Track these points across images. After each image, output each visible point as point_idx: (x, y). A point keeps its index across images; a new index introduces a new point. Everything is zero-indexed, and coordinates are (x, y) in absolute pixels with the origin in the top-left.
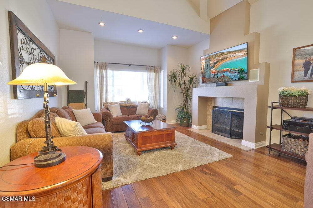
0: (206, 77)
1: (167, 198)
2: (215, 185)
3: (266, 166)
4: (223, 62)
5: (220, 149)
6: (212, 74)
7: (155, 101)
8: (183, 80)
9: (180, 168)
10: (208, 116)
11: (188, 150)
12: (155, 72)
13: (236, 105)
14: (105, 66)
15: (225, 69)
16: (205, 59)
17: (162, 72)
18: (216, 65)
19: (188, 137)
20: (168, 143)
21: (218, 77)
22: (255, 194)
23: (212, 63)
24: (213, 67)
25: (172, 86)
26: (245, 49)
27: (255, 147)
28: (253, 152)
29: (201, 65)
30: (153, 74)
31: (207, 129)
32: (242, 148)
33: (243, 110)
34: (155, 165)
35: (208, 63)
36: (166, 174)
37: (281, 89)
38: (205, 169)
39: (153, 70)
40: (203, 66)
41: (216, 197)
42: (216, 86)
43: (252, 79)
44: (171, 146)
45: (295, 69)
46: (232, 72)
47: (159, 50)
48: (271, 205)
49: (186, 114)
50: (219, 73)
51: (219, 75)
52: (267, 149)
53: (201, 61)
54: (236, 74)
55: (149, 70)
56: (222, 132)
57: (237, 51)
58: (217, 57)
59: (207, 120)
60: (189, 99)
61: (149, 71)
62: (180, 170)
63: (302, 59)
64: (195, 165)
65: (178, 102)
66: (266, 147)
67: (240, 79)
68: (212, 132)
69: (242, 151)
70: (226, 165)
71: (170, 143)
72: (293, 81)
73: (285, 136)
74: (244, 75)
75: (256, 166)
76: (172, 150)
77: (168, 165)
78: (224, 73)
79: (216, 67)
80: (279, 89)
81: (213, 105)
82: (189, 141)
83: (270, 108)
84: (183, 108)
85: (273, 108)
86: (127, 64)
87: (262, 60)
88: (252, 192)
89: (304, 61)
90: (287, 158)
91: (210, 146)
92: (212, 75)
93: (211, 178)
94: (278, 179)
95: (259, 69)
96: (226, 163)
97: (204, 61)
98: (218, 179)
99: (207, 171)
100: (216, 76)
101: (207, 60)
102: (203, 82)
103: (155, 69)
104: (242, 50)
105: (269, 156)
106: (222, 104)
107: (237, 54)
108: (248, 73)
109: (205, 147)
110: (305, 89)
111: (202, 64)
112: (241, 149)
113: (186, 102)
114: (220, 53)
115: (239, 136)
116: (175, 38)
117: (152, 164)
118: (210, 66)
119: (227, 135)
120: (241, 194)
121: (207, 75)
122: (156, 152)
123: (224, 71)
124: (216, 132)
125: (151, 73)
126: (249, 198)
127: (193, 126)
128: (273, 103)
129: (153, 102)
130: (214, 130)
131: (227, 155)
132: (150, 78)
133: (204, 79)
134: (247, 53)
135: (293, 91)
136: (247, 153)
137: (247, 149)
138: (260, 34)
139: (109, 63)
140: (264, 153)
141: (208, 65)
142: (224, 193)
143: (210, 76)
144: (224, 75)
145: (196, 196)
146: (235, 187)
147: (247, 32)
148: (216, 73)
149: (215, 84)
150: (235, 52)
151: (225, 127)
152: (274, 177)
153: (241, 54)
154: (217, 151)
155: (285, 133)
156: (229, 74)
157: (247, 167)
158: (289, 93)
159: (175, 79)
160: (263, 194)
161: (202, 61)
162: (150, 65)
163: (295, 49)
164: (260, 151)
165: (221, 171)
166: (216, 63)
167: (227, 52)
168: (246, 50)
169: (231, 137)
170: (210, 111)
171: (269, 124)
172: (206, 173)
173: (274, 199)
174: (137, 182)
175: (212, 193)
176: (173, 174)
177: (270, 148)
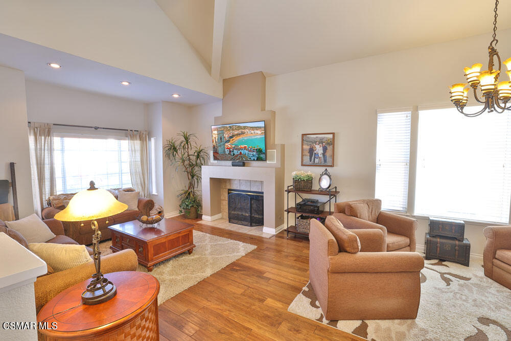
0: (219, 152)
1: (209, 304)
2: (247, 278)
3: (285, 250)
4: (240, 138)
5: (244, 242)
6: (226, 150)
7: (143, 185)
8: (186, 154)
9: (208, 272)
10: (222, 202)
11: (209, 251)
12: (140, 140)
13: (255, 189)
14: (47, 130)
15: (243, 146)
16: (217, 129)
17: (153, 140)
18: (231, 140)
19: (202, 233)
20: (185, 247)
21: (234, 154)
22: (280, 276)
23: (226, 136)
24: (228, 141)
25: (171, 163)
26: (262, 127)
27: (276, 232)
28: (274, 238)
29: (212, 136)
30: (137, 143)
31: (222, 218)
32: (264, 236)
33: (263, 193)
34: (179, 278)
35: (221, 135)
36: (196, 283)
37: (294, 174)
38: (234, 267)
39: (138, 137)
40: (215, 138)
41: (251, 288)
42: (233, 166)
43: (270, 160)
44: (188, 251)
45: (304, 154)
46: (250, 151)
47: (148, 106)
48: (291, 280)
49: (194, 201)
50: (236, 149)
51: (235, 152)
52: (286, 233)
53: (212, 132)
54: (255, 153)
55: (131, 136)
56: (241, 220)
57: (255, 127)
58: (233, 130)
59: (222, 207)
60: (196, 181)
61: (131, 138)
62: (210, 275)
63: (308, 145)
64: (224, 265)
65: (180, 184)
66: (285, 230)
67: (259, 159)
68: (229, 222)
69: (265, 240)
70: (253, 257)
71: (188, 246)
72: (302, 165)
73: (298, 218)
74: (263, 156)
75: (278, 252)
76: (190, 254)
77: (194, 272)
78: (241, 151)
79: (231, 142)
80: (293, 173)
81: (229, 187)
82: (206, 238)
83: (287, 192)
84: (189, 194)
85: (289, 191)
86: (92, 127)
87: (278, 141)
88: (278, 275)
89: (309, 147)
90: (300, 238)
91: (232, 241)
92: (227, 152)
93: (242, 274)
94: (295, 258)
95: (275, 150)
96: (252, 255)
97: (216, 132)
98: (249, 273)
99: (238, 268)
100: (232, 153)
101: (221, 132)
102: (215, 158)
103: (141, 135)
104: (260, 128)
105: (288, 239)
106: (239, 186)
107: (255, 131)
108: (265, 154)
109: (226, 242)
110: (310, 173)
111: (214, 136)
112: (262, 238)
113: (191, 185)
114: (235, 126)
115: (260, 222)
116: (176, 96)
117: (173, 277)
118: (224, 140)
119: (247, 223)
120: (270, 279)
121: (220, 150)
122: (171, 262)
123: (241, 149)
124: (234, 221)
125: (135, 141)
126: (276, 280)
127: (204, 217)
128: (288, 187)
129: (140, 187)
130: (232, 219)
131: (252, 247)
132: (133, 149)
133: (216, 155)
134: (265, 133)
135: (302, 176)
136: (269, 240)
137: (268, 237)
138: (275, 112)
139: (54, 124)
140: (282, 238)
141: (221, 138)
142: (257, 282)
143: (224, 151)
144: (241, 153)
145: (234, 293)
146: (264, 275)
147: (263, 109)
148: (231, 149)
149: (230, 163)
150: (253, 128)
151: (244, 214)
152: (292, 258)
153: (259, 132)
154: (241, 245)
155: (298, 215)
156: (247, 152)
157: (271, 255)
158: (300, 178)
159: (175, 153)
160: (285, 274)
161: (214, 132)
162: (134, 129)
163: (303, 135)
164: (279, 236)
165: (250, 265)
166: (231, 137)
167: (244, 127)
168: (263, 129)
169: (251, 226)
170: (225, 196)
171: (286, 208)
172: (237, 271)
173: (292, 275)
174: (167, 301)
175: (247, 286)
176: (204, 281)
177: (288, 231)
